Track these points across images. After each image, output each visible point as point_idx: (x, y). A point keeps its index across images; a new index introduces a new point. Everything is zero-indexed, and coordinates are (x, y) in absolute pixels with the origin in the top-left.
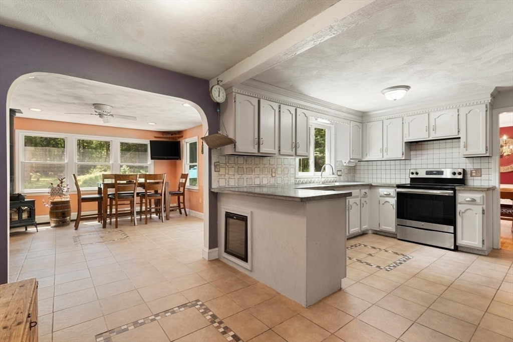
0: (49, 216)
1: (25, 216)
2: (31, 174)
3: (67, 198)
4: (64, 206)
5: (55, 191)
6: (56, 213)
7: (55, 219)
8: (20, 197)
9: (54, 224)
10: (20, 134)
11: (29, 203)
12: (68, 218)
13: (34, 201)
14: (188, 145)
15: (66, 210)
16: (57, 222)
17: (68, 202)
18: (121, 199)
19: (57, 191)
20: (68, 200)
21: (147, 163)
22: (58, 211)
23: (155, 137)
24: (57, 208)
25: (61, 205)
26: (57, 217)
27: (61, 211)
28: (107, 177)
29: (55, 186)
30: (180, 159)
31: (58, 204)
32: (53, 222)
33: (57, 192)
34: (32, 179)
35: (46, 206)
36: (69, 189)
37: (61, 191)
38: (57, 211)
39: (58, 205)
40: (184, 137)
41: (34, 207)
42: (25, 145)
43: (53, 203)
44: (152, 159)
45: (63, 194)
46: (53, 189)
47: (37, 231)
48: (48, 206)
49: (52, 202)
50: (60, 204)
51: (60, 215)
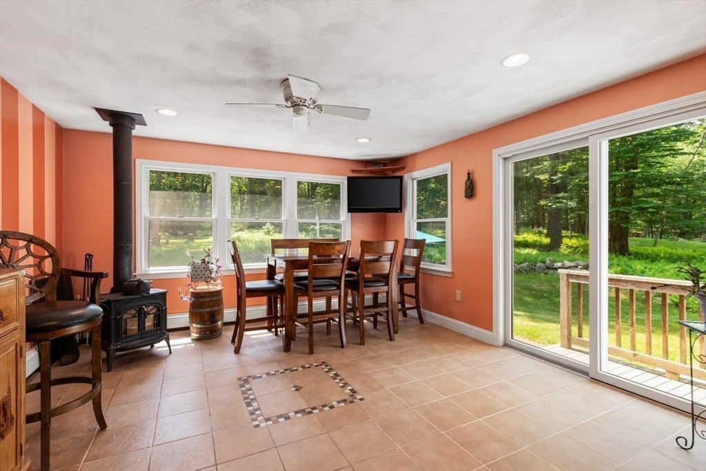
0: (187, 315)
1: (149, 323)
2: (160, 234)
3: (217, 285)
4: (213, 301)
5: (199, 272)
6: (201, 314)
7: (199, 326)
8: (142, 288)
9: (197, 335)
10: (143, 166)
11: (155, 299)
12: (220, 323)
13: (164, 294)
14: (415, 182)
15: (216, 308)
16: (201, 331)
17: (219, 293)
18: (318, 293)
19: (201, 271)
20: (219, 288)
21: (339, 218)
22: (204, 310)
23: (353, 171)
24: (201, 305)
25: (208, 299)
26: (201, 322)
27: (208, 310)
28: (280, 244)
29: (198, 261)
30: (401, 212)
31: (203, 297)
32: (195, 330)
33: (201, 274)
34: (161, 241)
35: (184, 299)
36: (220, 267)
37: (208, 272)
38: (202, 310)
39: (204, 300)
40: (406, 169)
41: (165, 305)
42: (151, 189)
43: (195, 295)
44: (350, 210)
45: (212, 278)
46: (195, 268)
47: (170, 353)
48: (187, 299)
49: (193, 293)
50: (207, 297)
51: (206, 317)
